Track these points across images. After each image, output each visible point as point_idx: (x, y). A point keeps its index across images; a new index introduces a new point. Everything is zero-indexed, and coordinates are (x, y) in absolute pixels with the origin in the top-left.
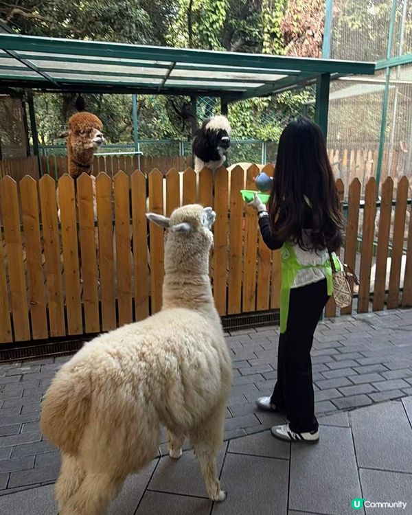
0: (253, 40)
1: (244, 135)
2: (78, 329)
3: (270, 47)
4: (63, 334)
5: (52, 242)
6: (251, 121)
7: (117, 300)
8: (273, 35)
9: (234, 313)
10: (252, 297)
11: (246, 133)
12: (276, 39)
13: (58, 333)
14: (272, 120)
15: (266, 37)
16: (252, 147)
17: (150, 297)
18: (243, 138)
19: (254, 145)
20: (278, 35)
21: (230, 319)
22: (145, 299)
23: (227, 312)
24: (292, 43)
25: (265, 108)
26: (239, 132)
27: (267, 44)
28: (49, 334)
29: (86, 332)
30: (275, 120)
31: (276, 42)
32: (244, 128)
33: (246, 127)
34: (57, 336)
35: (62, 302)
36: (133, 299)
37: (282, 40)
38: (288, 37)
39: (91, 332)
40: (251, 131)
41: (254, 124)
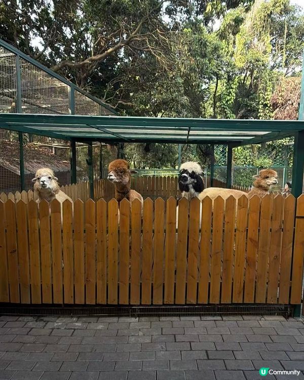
0: (253, 109)
1: (245, 163)
2: (114, 300)
3: (263, 112)
4: (104, 303)
5: (102, 241)
6: (250, 155)
7: (141, 283)
8: (266, 105)
9: (225, 303)
10: (240, 292)
11: (246, 162)
12: (267, 108)
13: (102, 301)
14: (264, 155)
15: (261, 106)
16: (251, 171)
17: (164, 284)
18: (245, 165)
19: (251, 170)
20: (269, 105)
21: (222, 306)
22: (161, 285)
23: (220, 301)
24: (278, 109)
25: (259, 148)
26: (242, 162)
27: (261, 111)
28: (96, 302)
29: (120, 303)
30: (266, 155)
31: (267, 109)
32: (245, 160)
33: (246, 159)
34: (101, 303)
35: (106, 281)
36: (152, 284)
37: (271, 108)
38: (275, 106)
39: (123, 303)
40: (249, 162)
41: (252, 158)
